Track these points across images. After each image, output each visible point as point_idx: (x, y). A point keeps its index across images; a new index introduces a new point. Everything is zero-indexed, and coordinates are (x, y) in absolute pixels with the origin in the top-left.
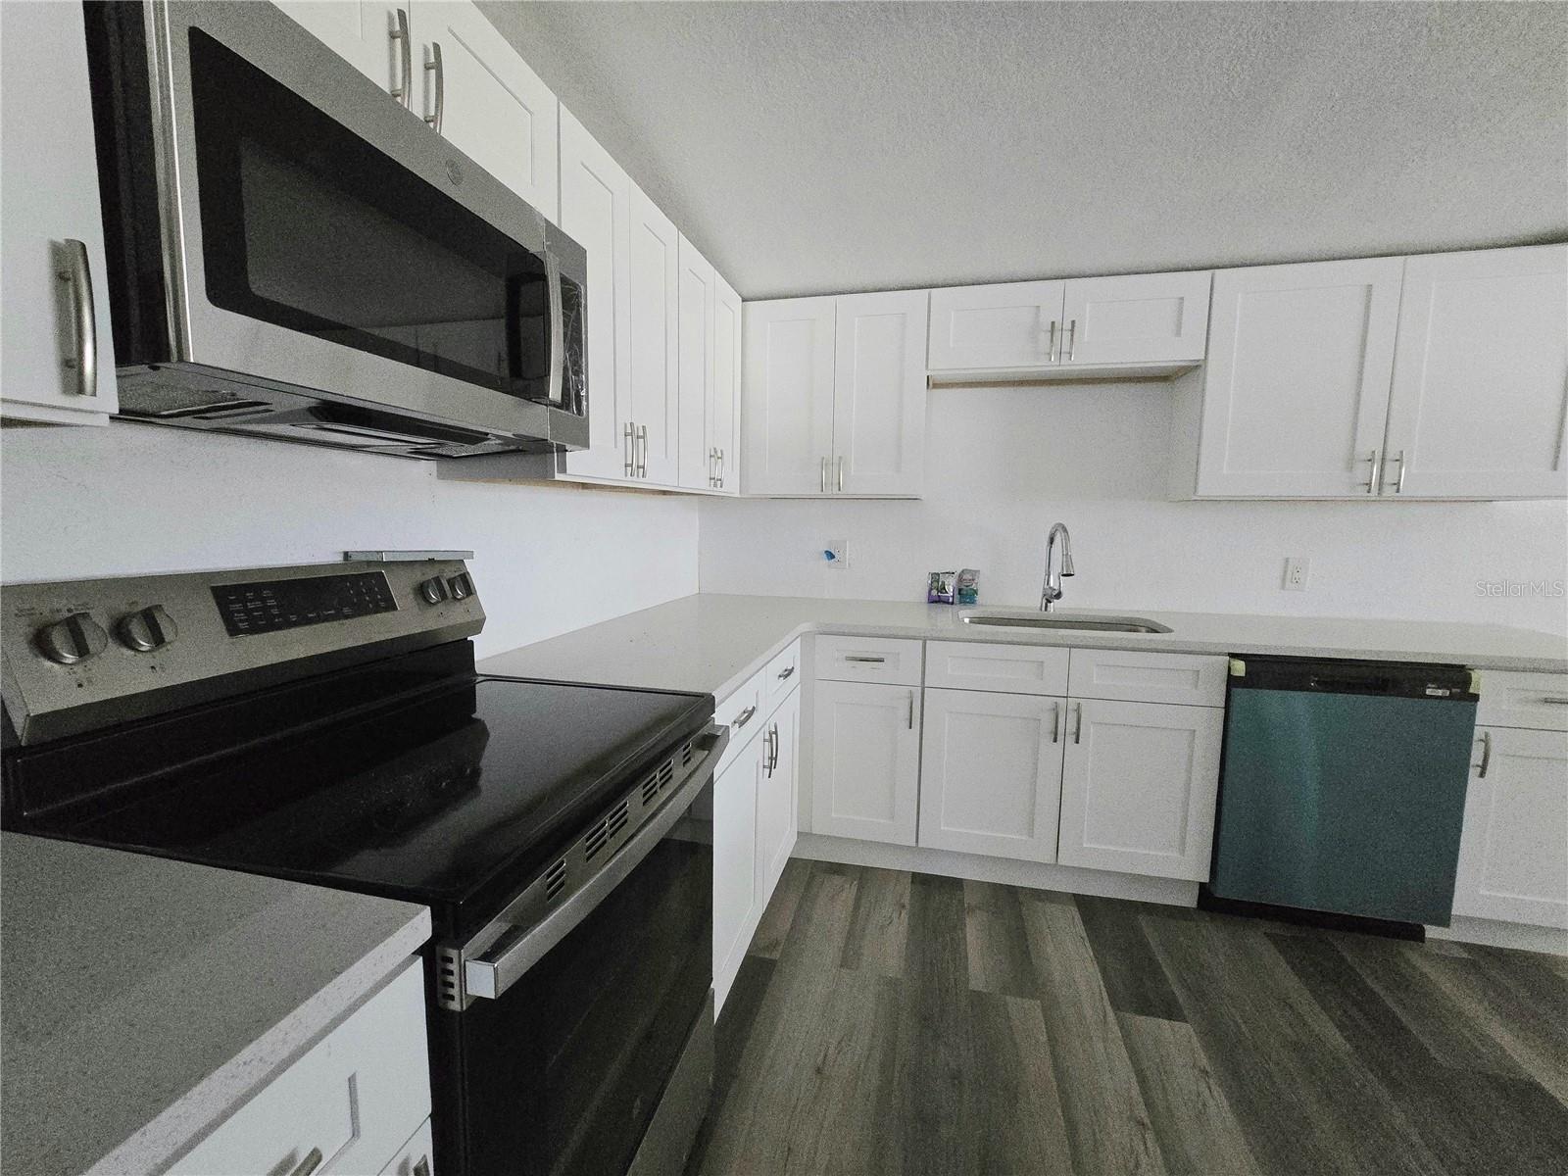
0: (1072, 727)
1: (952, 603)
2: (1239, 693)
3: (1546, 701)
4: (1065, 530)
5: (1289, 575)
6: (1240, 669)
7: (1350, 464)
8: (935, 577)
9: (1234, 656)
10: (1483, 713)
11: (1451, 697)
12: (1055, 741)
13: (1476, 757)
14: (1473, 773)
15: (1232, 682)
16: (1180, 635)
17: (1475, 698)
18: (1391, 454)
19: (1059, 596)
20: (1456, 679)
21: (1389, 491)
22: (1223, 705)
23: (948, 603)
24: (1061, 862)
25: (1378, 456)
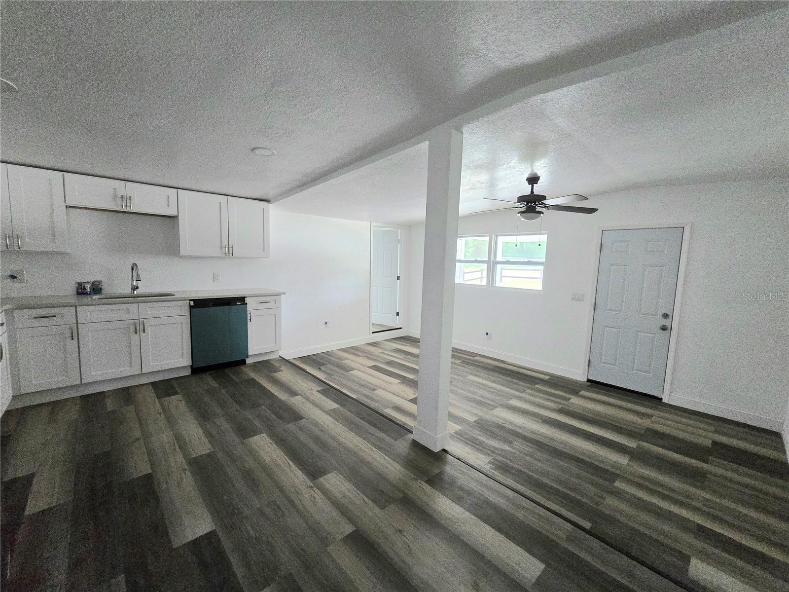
0: (142, 328)
1: (90, 294)
2: (194, 310)
3: (261, 303)
4: (136, 265)
5: (215, 278)
6: (192, 303)
7: (221, 247)
8: (80, 284)
9: (191, 300)
10: (249, 307)
11: (242, 304)
12: (136, 333)
13: (249, 318)
14: (249, 321)
15: (191, 307)
16: (178, 296)
17: (246, 304)
18: (230, 246)
19: (137, 288)
20: (242, 300)
21: (231, 255)
22: (189, 314)
23: (88, 294)
24: (143, 373)
25: (227, 246)
